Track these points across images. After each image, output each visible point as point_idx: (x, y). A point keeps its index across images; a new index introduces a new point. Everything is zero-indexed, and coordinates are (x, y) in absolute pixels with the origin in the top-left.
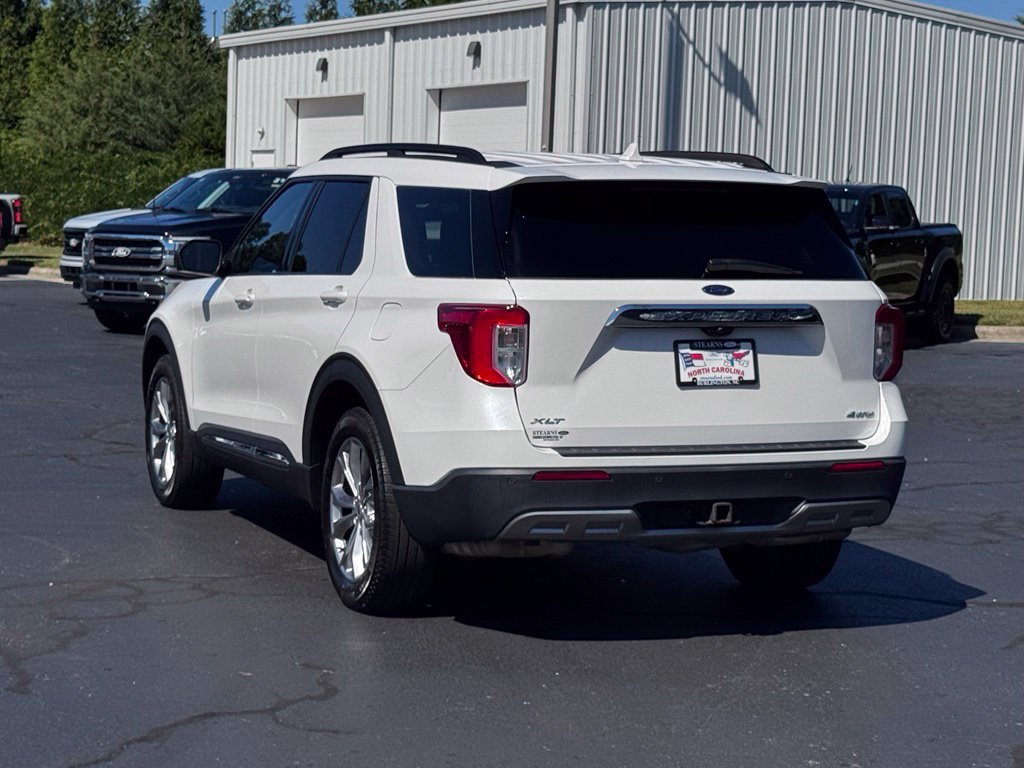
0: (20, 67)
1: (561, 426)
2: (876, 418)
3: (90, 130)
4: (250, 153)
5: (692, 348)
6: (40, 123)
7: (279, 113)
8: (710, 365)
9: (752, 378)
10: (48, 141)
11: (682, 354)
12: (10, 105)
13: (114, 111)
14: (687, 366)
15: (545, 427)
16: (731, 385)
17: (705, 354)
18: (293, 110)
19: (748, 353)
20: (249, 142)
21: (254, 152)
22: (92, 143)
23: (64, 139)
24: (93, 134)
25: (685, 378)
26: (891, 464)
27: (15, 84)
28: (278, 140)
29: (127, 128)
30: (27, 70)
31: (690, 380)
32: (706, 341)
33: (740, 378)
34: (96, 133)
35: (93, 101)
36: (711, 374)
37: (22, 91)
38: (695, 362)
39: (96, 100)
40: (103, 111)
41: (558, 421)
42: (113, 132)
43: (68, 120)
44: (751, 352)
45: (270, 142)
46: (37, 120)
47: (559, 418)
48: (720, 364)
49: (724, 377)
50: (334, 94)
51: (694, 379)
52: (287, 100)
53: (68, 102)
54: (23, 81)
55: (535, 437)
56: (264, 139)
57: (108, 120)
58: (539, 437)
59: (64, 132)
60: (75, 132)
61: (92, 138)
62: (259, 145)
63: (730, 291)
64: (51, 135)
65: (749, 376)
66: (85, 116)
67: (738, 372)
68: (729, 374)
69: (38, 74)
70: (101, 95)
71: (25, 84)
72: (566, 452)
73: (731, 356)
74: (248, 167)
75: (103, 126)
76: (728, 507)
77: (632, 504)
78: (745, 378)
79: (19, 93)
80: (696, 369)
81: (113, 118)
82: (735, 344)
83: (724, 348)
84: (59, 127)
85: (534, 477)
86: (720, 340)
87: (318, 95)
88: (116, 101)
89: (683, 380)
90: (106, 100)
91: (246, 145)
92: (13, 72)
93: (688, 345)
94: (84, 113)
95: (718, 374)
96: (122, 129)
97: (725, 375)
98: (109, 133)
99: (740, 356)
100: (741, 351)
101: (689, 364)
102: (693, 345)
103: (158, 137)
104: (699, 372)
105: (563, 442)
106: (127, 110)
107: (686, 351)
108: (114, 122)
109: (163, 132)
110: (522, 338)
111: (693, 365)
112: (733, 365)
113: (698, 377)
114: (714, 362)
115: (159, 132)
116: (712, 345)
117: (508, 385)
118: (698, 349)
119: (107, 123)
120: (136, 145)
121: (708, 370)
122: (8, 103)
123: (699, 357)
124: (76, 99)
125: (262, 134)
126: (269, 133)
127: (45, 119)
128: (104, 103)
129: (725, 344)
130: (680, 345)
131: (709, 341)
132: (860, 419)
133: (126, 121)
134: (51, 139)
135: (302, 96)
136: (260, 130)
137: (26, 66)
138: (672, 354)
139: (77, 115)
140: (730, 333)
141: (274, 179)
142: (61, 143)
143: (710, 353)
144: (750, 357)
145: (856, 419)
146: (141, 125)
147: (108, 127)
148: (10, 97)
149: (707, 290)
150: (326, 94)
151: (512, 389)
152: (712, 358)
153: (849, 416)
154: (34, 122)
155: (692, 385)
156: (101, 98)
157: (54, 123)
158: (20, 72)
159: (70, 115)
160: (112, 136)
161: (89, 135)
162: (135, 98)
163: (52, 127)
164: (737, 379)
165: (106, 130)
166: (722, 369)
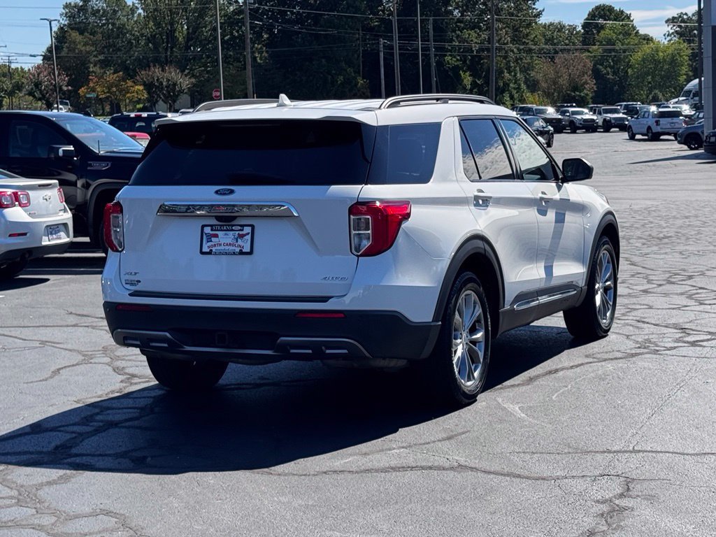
1: (137, 277)
5: (212, 230)
8: (222, 241)
9: (248, 251)
11: (206, 234)
14: (208, 242)
15: (130, 277)
16: (234, 254)
17: (220, 234)
19: (247, 234)
25: (205, 249)
31: (208, 251)
32: (221, 225)
33: (240, 250)
36: (222, 247)
38: (213, 239)
41: (136, 273)
44: (250, 233)
48: (229, 241)
51: (212, 250)
55: (126, 284)
58: (128, 284)
63: (232, 192)
65: (247, 249)
67: (240, 246)
68: (234, 248)
73: (236, 235)
77: (168, 329)
78: (243, 251)
80: (213, 244)
82: (239, 228)
83: (232, 230)
86: (231, 225)
89: (204, 250)
93: (210, 227)
95: (227, 248)
97: (231, 248)
99: (242, 236)
101: (209, 240)
102: (212, 227)
104: (215, 245)
107: (208, 232)
111: (211, 241)
112: (237, 241)
113: (214, 249)
114: (225, 239)
116: (225, 228)
117: (118, 251)
118: (215, 230)
121: (220, 245)
123: (216, 236)
129: (233, 228)
130: (205, 228)
131: (223, 226)
140: (233, 221)
143: (224, 233)
144: (249, 237)
149: (217, 192)
151: (119, 253)
152: (224, 236)
153: (323, 279)
155: (210, 253)
164: (238, 251)
166: (230, 244)
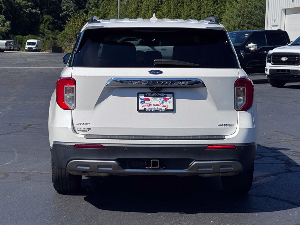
0: (224, 3)
1: (88, 126)
2: (235, 126)
3: (241, 21)
4: (271, 26)
5: (145, 96)
6: (227, 20)
7: (280, 14)
8: (152, 103)
9: (172, 108)
10: (228, 25)
11: (141, 98)
12: (220, 15)
13: (248, 15)
14: (142, 103)
15: (82, 126)
16: (162, 111)
17: (151, 98)
18: (284, 12)
19: (170, 98)
20: (271, 23)
21: (272, 26)
22: (241, 25)
23: (233, 24)
24: (241, 22)
25: (141, 108)
26: (238, 146)
27: (222, 8)
28: (279, 22)
29: (252, 20)
30: (226, 4)
31: (143, 109)
32: (151, 93)
33: (166, 108)
34: (242, 22)
35: (242, 12)
36: (153, 107)
37: (224, 10)
39: (243, 12)
40: (245, 15)
42: (248, 22)
43: (234, 18)
44: (172, 98)
45: (277, 23)
46: (226, 19)
47: (87, 123)
48: (158, 103)
49: (159, 108)
50: (295, 7)
51: (145, 108)
52: (282, 9)
53: (235, 13)
54: (224, 7)
55: (78, 130)
56: (275, 22)
57: (246, 18)
58: (80, 130)
59: (233, 22)
60: (236, 22)
61: (241, 24)
62: (274, 24)
63: (161, 72)
64: (230, 23)
65: (170, 107)
66: (240, 17)
67: (165, 106)
68: (161, 107)
69: (229, 5)
70: (245, 10)
71: (225, 8)
72: (87, 137)
73: (162, 99)
74: (271, 29)
75: (245, 20)
76: (158, 161)
77: (115, 159)
78: (168, 109)
79: (223, 11)
81: (248, 17)
82: (164, 95)
83: (159, 96)
84: (232, 21)
85: (74, 146)
86: (158, 93)
87: (291, 7)
88: (249, 12)
89: (140, 109)
90: (246, 12)
91: (270, 24)
92: (222, 5)
93: (143, 94)
94: (239, 16)
95: (156, 107)
96: (250, 21)
97: (159, 107)
98: (246, 22)
100: (167, 97)
101: (143, 102)
102: (145, 94)
103: (260, 23)
104: (147, 106)
105: (89, 133)
106: (252, 15)
107: (142, 97)
108: (248, 18)
109: (262, 21)
110: (73, 91)
111: (145, 103)
112: (163, 103)
113: (147, 108)
114: (155, 102)
115: (261, 21)
116: (154, 95)
117: (70, 109)
118: (147, 96)
119: (246, 19)
120: (254, 25)
121: (151, 105)
122: (219, 14)
123: (148, 100)
124: (237, 12)
125: (275, 20)
126: (277, 20)
127: (228, 18)
128: (245, 13)
129: (160, 95)
130: (139, 95)
131: (153, 93)
132: (226, 127)
133: (251, 18)
134: (229, 24)
135: (286, 8)
136: (274, 19)
137: (226, 3)
138: (136, 98)
139: (237, 17)
140: (160, 90)
141: (245, 34)
142: (232, 25)
143: (153, 98)
144: (171, 100)
145: (223, 127)
146: (256, 19)
147: (246, 20)
148: (221, 12)
149: (151, 72)
150: (293, 7)
151: (71, 111)
152: (154, 100)
153: (220, 125)
154: (225, 19)
155: (144, 111)
156: (244, 12)
157: (231, 19)
158: (224, 5)
159: (235, 17)
160: (247, 23)
161: (240, 23)
162: (254, 11)
163: (230, 21)
164: (165, 109)
165: (245, 21)
166: (158, 105)
